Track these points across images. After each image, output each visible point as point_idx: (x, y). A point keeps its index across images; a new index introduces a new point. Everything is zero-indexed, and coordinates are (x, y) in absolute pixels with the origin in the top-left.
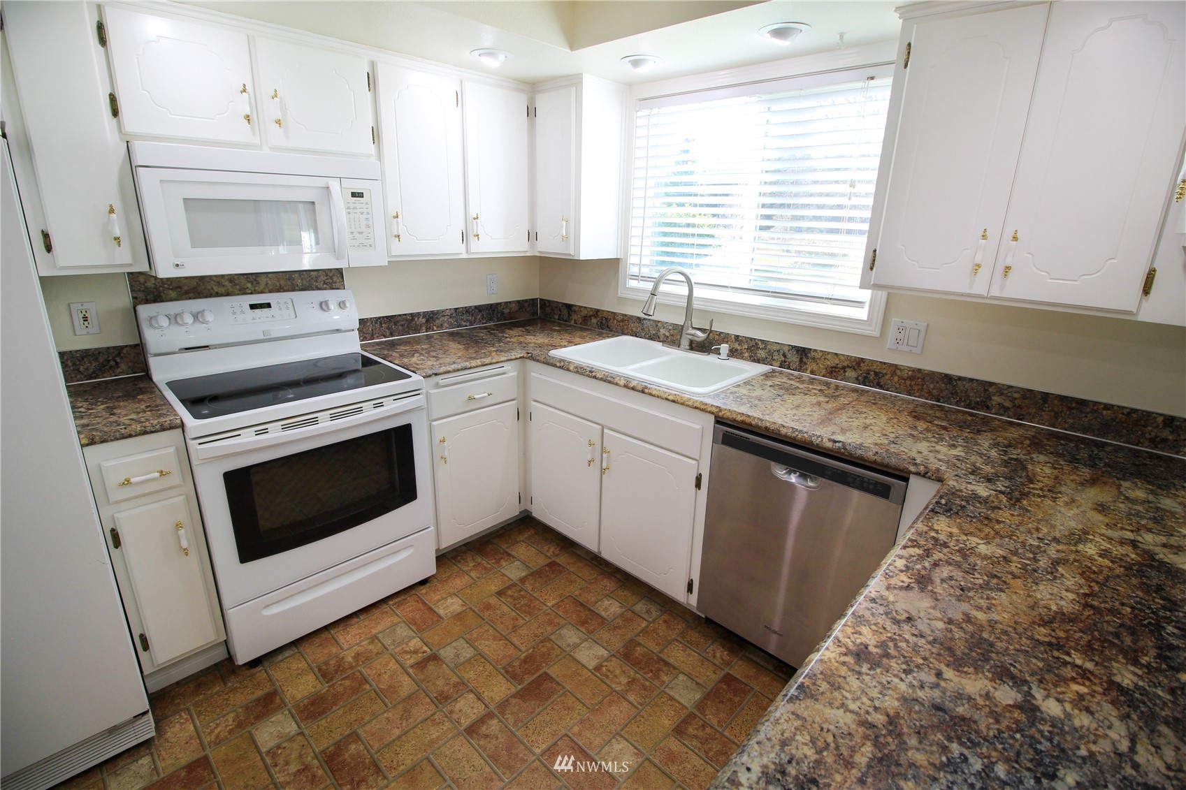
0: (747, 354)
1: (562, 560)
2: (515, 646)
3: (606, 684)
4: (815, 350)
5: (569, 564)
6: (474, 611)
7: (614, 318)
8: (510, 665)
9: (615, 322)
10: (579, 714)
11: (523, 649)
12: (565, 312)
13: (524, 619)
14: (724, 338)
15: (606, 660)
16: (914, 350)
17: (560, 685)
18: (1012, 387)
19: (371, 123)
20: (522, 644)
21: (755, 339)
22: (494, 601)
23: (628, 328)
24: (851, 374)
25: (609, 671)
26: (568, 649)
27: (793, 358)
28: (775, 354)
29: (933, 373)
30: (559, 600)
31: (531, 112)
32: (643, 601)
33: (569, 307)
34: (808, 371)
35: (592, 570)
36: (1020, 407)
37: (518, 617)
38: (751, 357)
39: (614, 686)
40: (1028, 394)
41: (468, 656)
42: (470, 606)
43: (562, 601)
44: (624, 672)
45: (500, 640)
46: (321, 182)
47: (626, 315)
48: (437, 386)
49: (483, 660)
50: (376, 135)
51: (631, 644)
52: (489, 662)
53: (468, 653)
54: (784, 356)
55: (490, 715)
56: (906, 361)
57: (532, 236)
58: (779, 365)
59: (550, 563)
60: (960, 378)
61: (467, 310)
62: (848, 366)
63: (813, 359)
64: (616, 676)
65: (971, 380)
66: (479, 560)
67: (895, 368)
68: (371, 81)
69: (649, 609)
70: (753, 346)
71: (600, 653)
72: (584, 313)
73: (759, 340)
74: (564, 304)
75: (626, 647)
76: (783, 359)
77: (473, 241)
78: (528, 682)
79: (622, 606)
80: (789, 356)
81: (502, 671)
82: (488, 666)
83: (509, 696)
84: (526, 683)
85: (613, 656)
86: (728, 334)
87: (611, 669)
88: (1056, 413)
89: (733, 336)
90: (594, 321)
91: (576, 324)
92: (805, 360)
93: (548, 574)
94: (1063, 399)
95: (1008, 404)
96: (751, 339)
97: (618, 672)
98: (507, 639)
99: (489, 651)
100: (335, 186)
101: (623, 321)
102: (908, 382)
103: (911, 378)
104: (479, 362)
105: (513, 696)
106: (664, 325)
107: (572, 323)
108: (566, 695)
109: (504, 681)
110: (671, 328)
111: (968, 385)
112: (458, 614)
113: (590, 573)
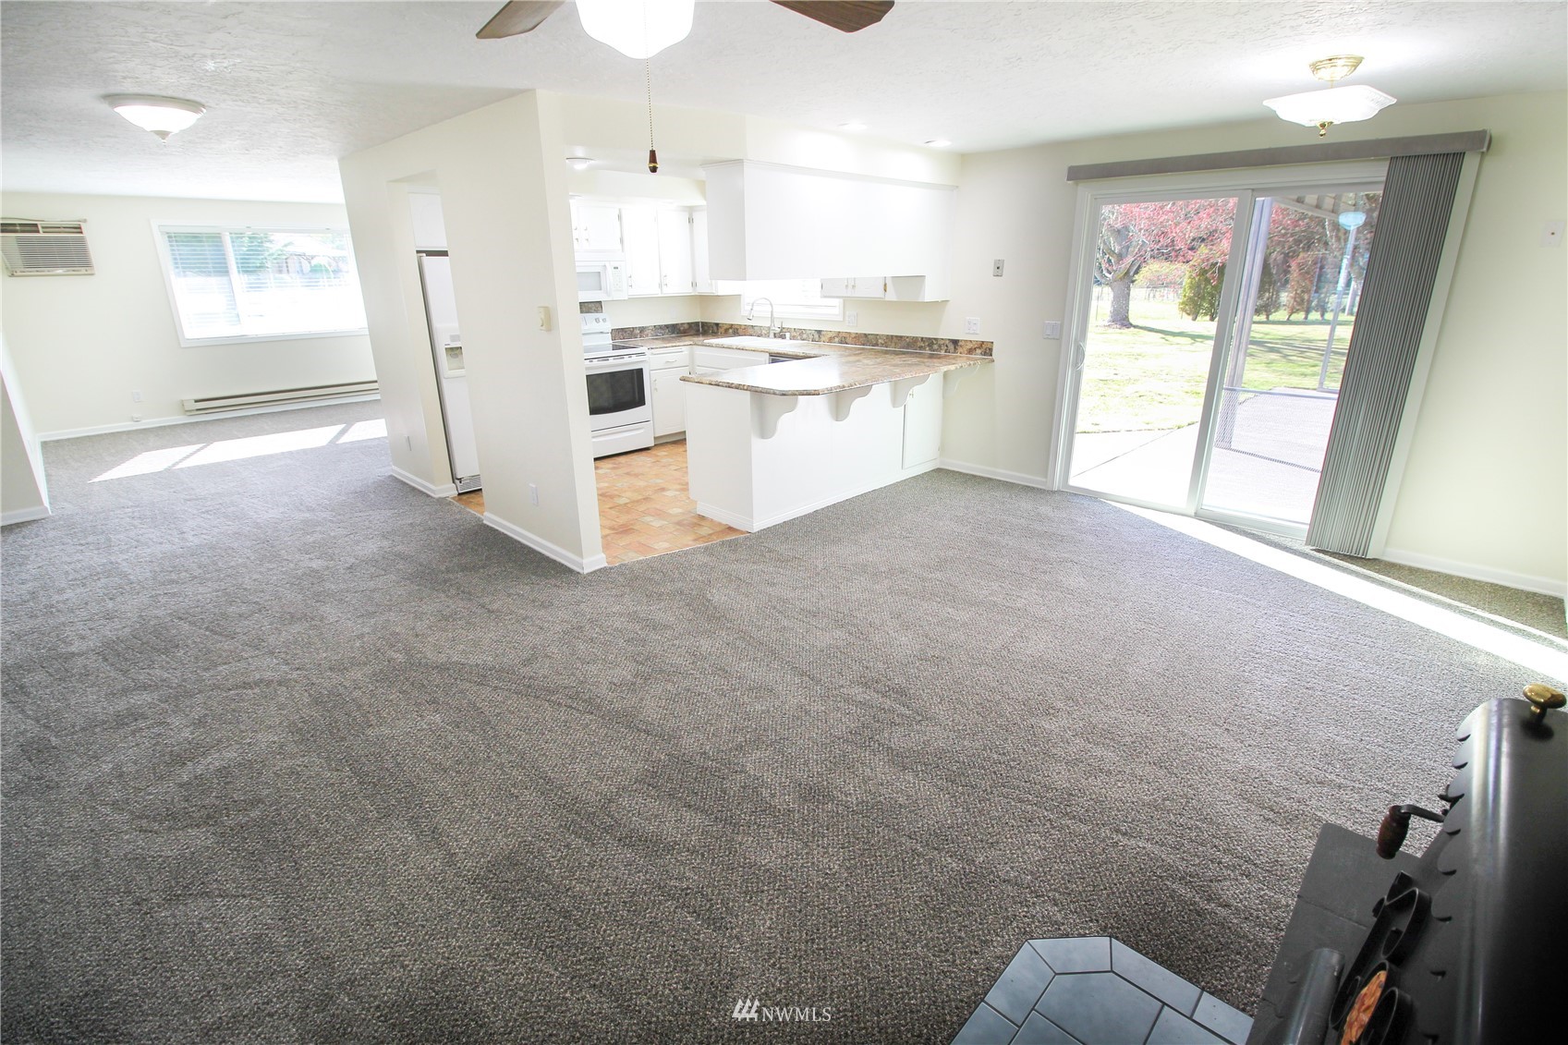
7: (741, 328)
9: (741, 330)
12: (715, 328)
14: (789, 330)
19: (620, 236)
23: (747, 333)
24: (837, 339)
28: (810, 335)
29: (861, 333)
31: (691, 220)
33: (717, 324)
36: (886, 342)
40: (887, 337)
46: (603, 263)
48: (652, 354)
50: (622, 241)
54: (813, 335)
57: (694, 284)
61: (661, 327)
62: (835, 336)
63: (823, 335)
65: (872, 335)
68: (620, 217)
72: (726, 327)
74: (714, 323)
76: (813, 337)
77: (664, 287)
80: (815, 335)
88: (896, 343)
90: (731, 331)
92: (820, 336)
94: (896, 337)
95: (883, 342)
96: (800, 329)
100: (607, 265)
101: (745, 329)
102: (854, 340)
103: (855, 337)
104: (670, 345)
110: (766, 329)
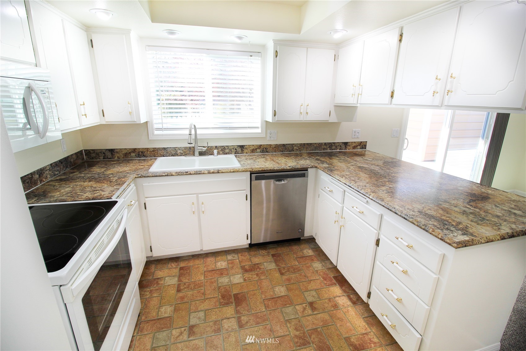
0: (221, 152)
1: (182, 264)
2: (213, 298)
3: (252, 281)
4: (246, 145)
5: (187, 264)
6: (179, 304)
7: (148, 151)
8: (220, 303)
9: (149, 152)
10: (259, 293)
11: (217, 296)
12: (108, 154)
13: (202, 290)
14: (210, 148)
15: (243, 276)
16: (275, 139)
17: (242, 293)
18: (297, 144)
20: (214, 295)
21: (224, 146)
22: (180, 295)
23: (158, 154)
24: (258, 150)
25: (248, 278)
26: (229, 283)
27: (239, 150)
28: (233, 149)
29: (280, 144)
30: (203, 275)
32: (228, 256)
33: (111, 150)
34: (245, 153)
35: (198, 260)
36: (300, 148)
37: (199, 290)
38: (223, 153)
39: (255, 280)
40: (301, 144)
41: (203, 314)
42: (174, 304)
43: (205, 275)
44: (252, 275)
45: (205, 301)
47: (155, 148)
49: (210, 311)
51: (243, 268)
52: (213, 309)
53: (202, 314)
54: (236, 149)
55: (239, 318)
56: (273, 143)
58: (234, 153)
59: (180, 269)
60: (287, 144)
62: (257, 148)
63: (246, 148)
64: (252, 277)
65: (289, 144)
66: (148, 289)
67: (270, 145)
69: (233, 256)
70: (223, 149)
71: (239, 276)
72: (124, 152)
73: (225, 146)
74: (107, 150)
75: (242, 269)
76: (235, 151)
78: (234, 300)
79: (225, 261)
80: (237, 149)
81: (221, 306)
82: (215, 310)
83: (235, 308)
84: (234, 301)
85: (243, 274)
86: (212, 146)
87: (248, 277)
88: (307, 148)
89: (214, 147)
90: (133, 154)
91: (120, 158)
92: (243, 149)
93: (185, 272)
94: (307, 144)
95: (297, 148)
96: (222, 146)
97: (250, 276)
98: (207, 299)
99: (207, 307)
101: (153, 151)
102: (274, 149)
103: (275, 147)
105: (236, 307)
106: (179, 149)
107: (116, 158)
108: (248, 293)
109: (227, 308)
110: (183, 149)
111: (288, 146)
112: (175, 310)
113: (200, 261)
